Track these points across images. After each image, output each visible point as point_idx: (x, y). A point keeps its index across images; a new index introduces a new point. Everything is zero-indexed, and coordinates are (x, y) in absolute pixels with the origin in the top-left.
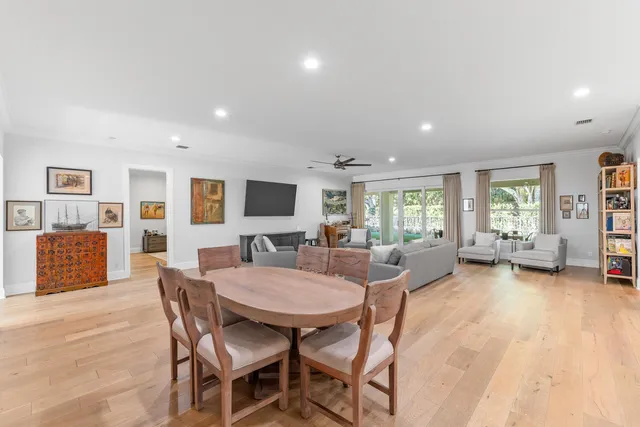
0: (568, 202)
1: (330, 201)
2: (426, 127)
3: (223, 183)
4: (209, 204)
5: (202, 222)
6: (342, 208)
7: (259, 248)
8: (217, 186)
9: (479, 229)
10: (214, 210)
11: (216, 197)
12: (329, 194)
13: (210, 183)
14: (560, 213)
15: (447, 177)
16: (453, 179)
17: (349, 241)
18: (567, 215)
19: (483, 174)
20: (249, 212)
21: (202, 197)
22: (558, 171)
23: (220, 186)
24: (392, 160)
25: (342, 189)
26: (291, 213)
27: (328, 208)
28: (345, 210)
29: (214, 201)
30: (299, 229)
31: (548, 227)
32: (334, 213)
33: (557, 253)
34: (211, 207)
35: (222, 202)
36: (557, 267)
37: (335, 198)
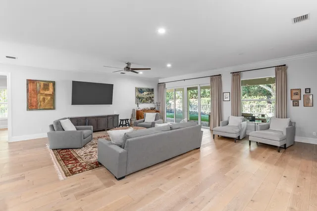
0: (296, 94)
1: (140, 95)
2: (162, 31)
3: (54, 83)
4: (42, 97)
5: (37, 109)
6: (151, 99)
7: (55, 128)
8: (49, 85)
9: (233, 114)
10: (46, 101)
11: (47, 92)
12: (140, 91)
13: (42, 83)
14: (290, 103)
15: (212, 77)
16: (216, 79)
17: (144, 121)
18: (296, 103)
19: (236, 75)
20: (75, 102)
21: (37, 92)
22: (289, 71)
23: (51, 85)
24: (169, 65)
25: (150, 87)
26: (110, 103)
27: (139, 99)
28: (153, 101)
29: (46, 95)
30: (115, 113)
31: (282, 113)
32: (144, 102)
33: (285, 134)
34: (44, 99)
35: (53, 96)
36: (285, 145)
37: (145, 93)
